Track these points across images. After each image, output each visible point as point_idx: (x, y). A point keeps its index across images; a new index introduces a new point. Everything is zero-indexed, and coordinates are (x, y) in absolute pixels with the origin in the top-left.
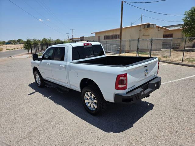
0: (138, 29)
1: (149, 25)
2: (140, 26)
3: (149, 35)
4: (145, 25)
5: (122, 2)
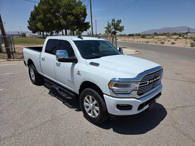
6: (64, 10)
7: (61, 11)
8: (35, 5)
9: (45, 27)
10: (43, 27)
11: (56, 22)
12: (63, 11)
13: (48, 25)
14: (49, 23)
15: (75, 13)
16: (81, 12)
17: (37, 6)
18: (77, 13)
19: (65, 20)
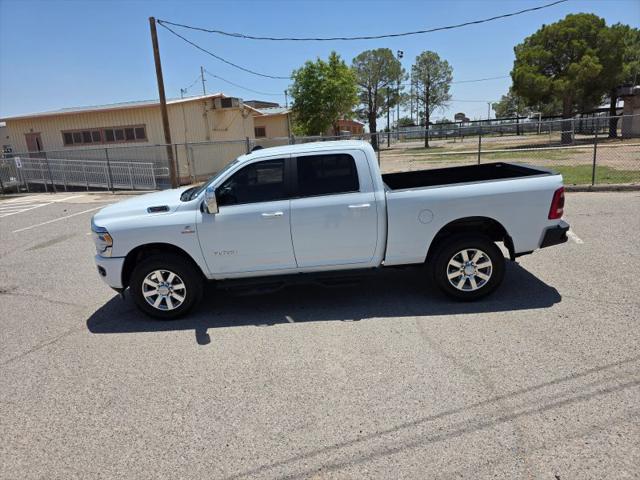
0: (199, 110)
1: (227, 102)
2: (204, 101)
3: (226, 130)
4: (213, 99)
5: (152, 20)
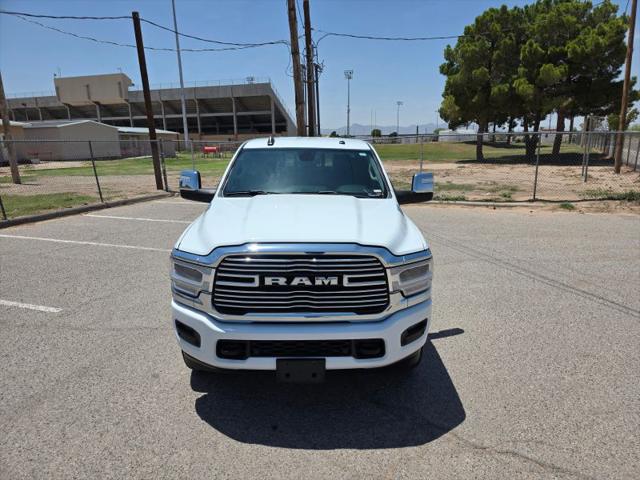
6: (535, 45)
7: (524, 51)
8: (449, 46)
9: (462, 109)
10: (457, 108)
11: (499, 89)
12: (530, 52)
13: (474, 100)
14: (476, 97)
15: (574, 51)
16: (598, 43)
17: (453, 47)
18: (583, 51)
19: (531, 81)
